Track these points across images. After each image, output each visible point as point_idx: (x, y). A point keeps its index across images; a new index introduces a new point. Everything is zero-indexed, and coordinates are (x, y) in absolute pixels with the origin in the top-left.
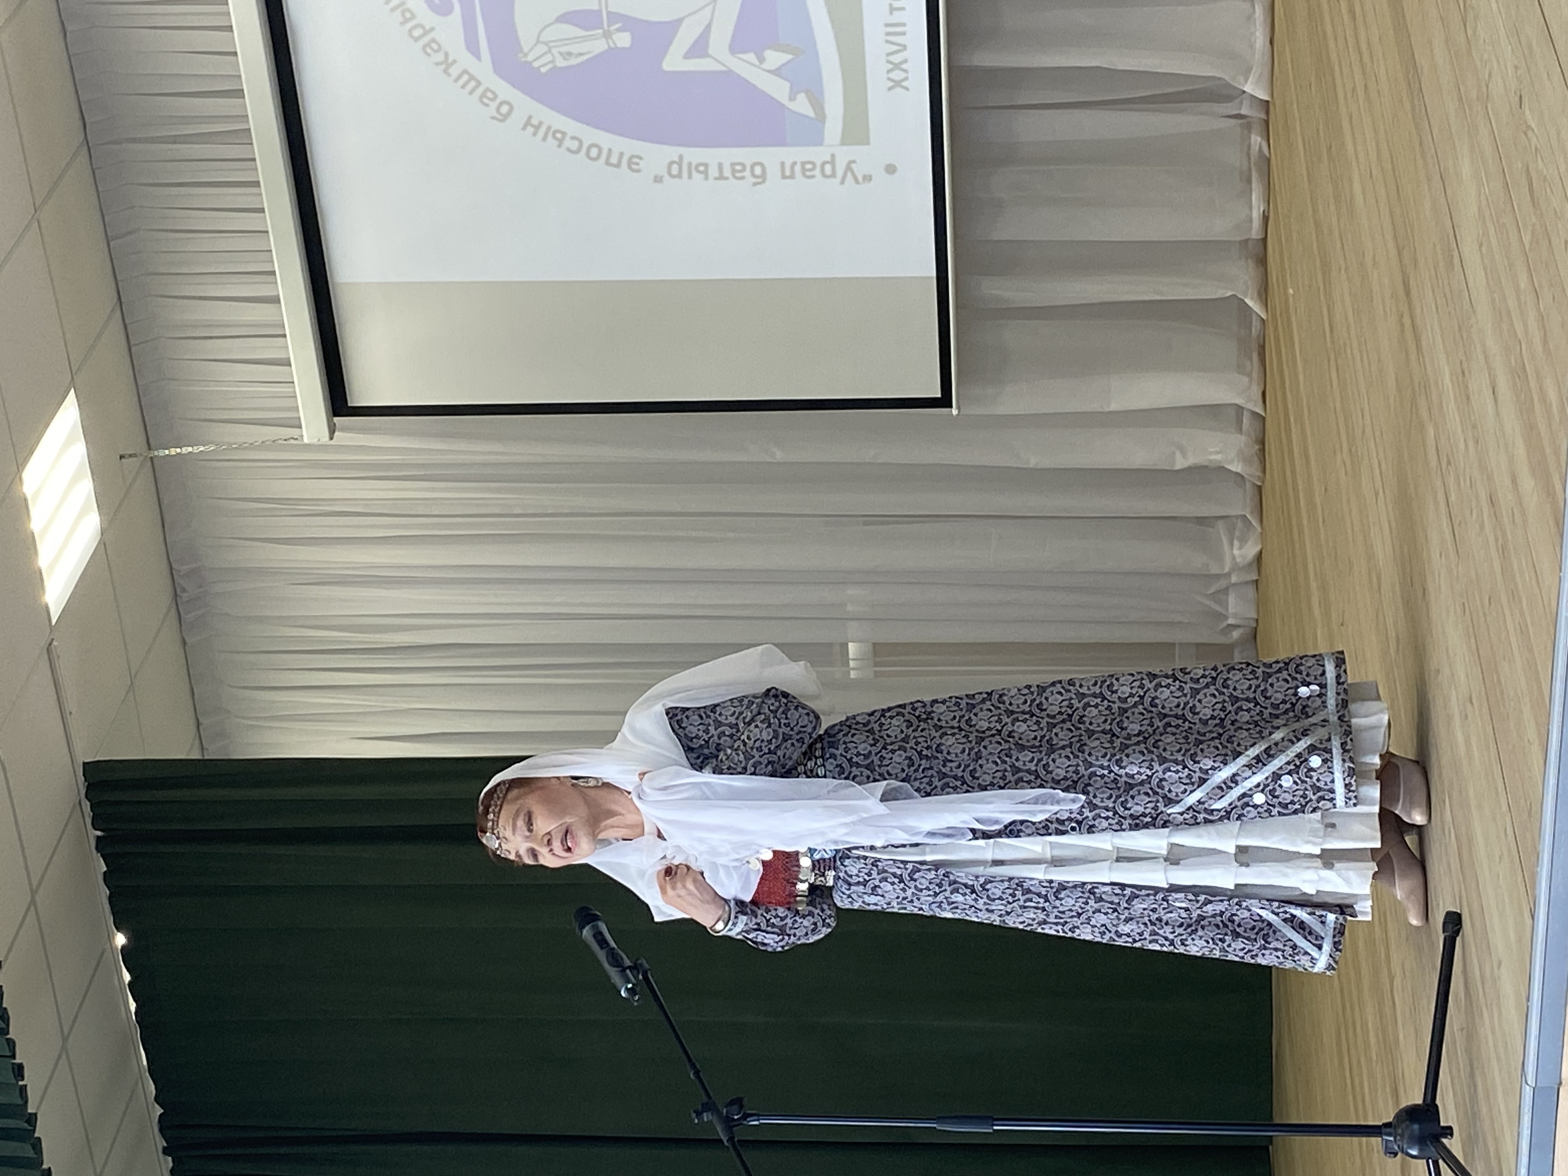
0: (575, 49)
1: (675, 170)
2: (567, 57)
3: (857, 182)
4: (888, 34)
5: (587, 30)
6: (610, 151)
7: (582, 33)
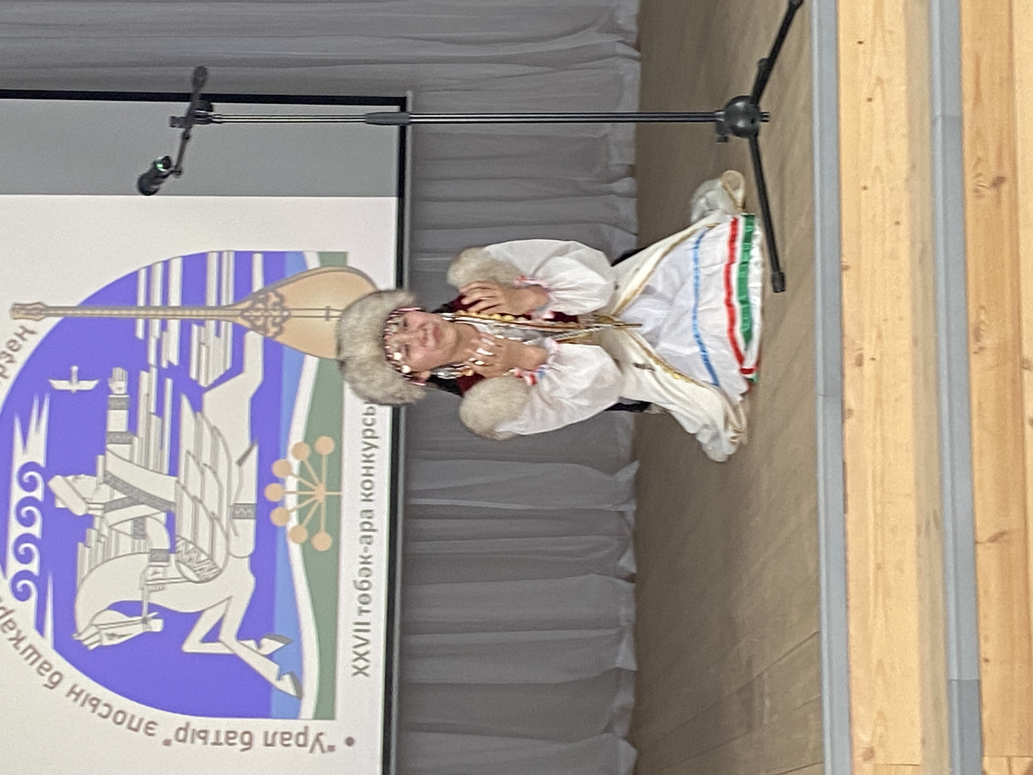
0: (119, 631)
1: (182, 733)
2: (112, 637)
3: (323, 751)
4: (356, 630)
6: (133, 717)
7: (126, 618)
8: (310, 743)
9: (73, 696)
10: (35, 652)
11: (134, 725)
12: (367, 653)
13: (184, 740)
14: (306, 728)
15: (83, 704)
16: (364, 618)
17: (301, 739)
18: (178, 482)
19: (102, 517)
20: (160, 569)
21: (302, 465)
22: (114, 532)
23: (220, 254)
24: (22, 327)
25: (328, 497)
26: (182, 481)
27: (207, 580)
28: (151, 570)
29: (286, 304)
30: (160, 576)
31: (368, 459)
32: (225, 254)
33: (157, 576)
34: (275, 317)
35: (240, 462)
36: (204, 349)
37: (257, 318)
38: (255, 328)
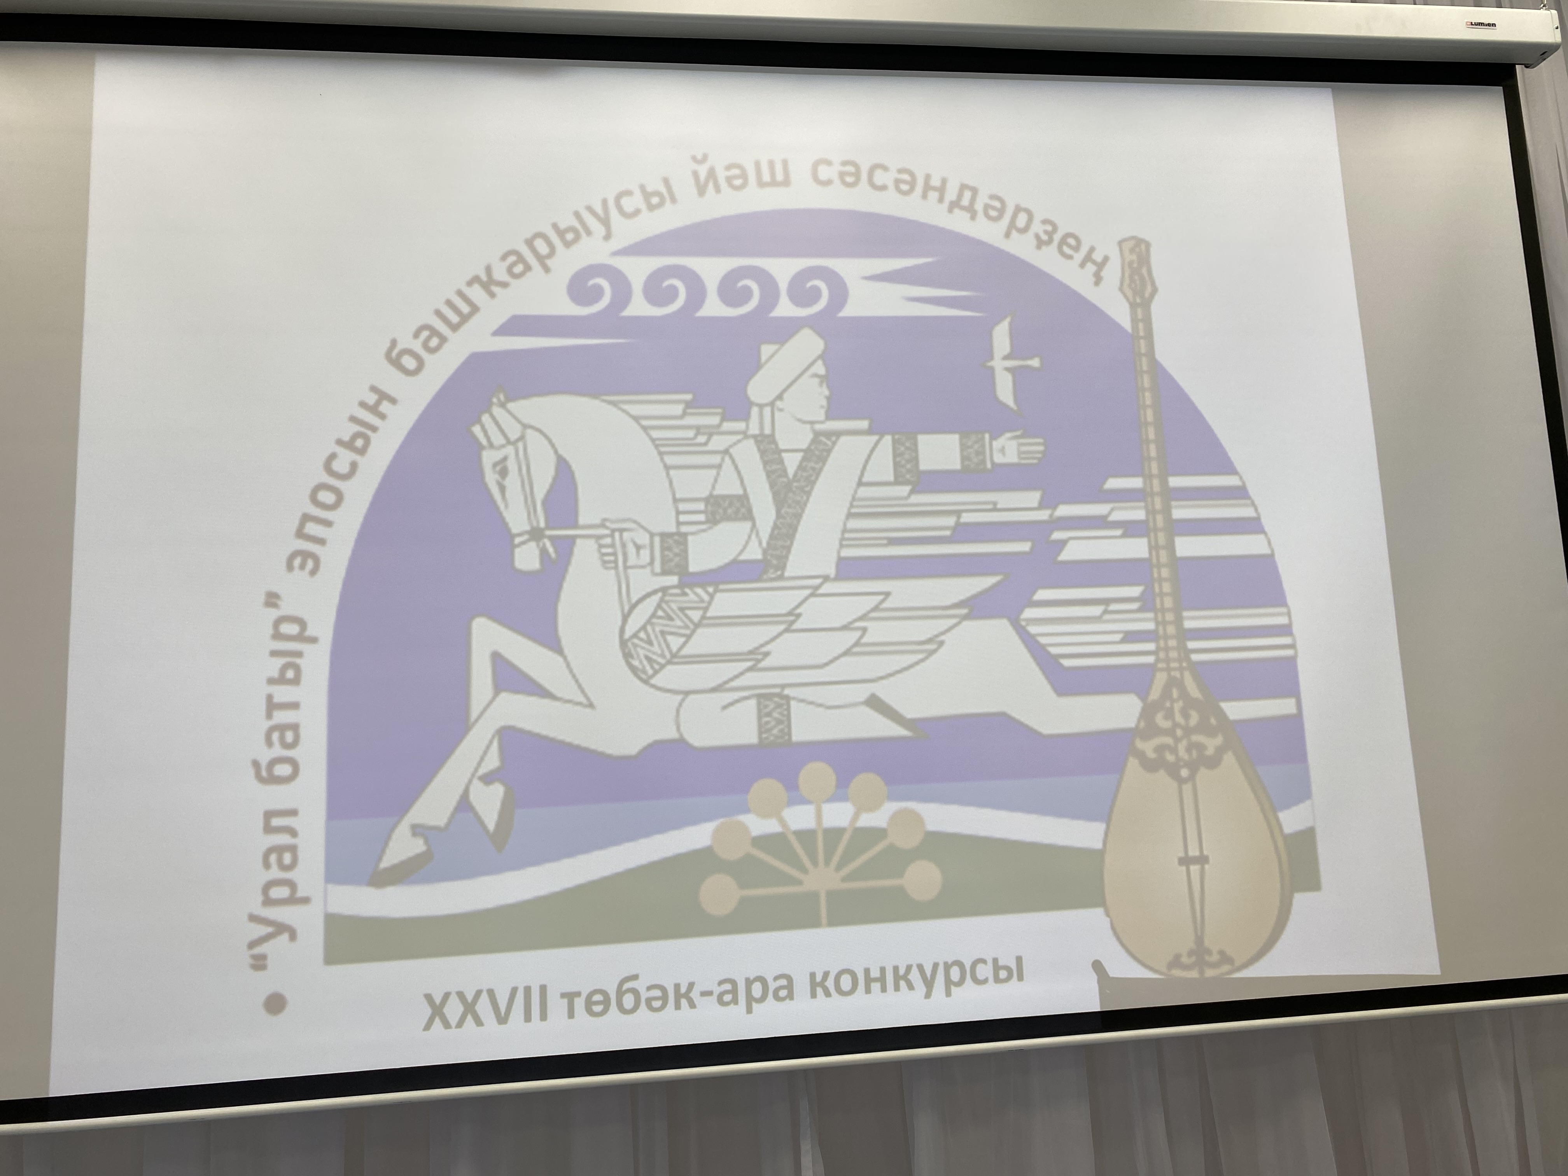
0: (513, 482)
1: (291, 629)
2: (498, 468)
3: (252, 945)
4: (528, 990)
5: (544, 503)
6: (328, 524)
7: (540, 495)
8: (272, 913)
9: (372, 399)
10: (465, 319)
11: (311, 529)
12: (479, 1022)
13: (277, 636)
14: (306, 900)
15: (353, 419)
16: (557, 1006)
17: (279, 893)
18: (826, 578)
19: (745, 435)
20: (645, 554)
21: (878, 834)
22: (716, 459)
23: (1286, 630)
24: (1106, 259)
25: (814, 896)
26: (827, 588)
27: (627, 656)
28: (643, 538)
29: (1203, 773)
30: (632, 560)
31: (901, 978)
32: (1287, 640)
33: (631, 549)
34: (1174, 750)
35: (875, 703)
36: (1096, 610)
37: (1169, 715)
38: (1147, 713)
